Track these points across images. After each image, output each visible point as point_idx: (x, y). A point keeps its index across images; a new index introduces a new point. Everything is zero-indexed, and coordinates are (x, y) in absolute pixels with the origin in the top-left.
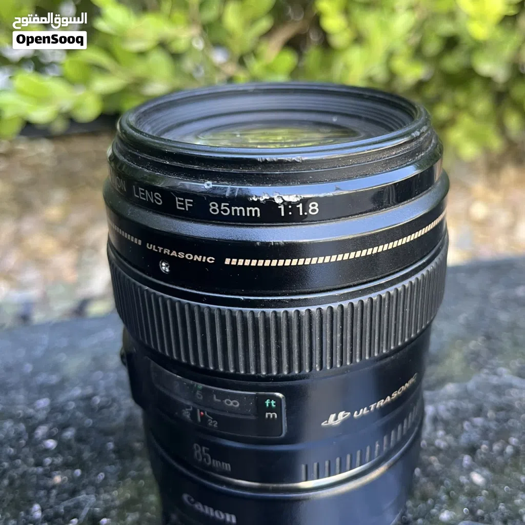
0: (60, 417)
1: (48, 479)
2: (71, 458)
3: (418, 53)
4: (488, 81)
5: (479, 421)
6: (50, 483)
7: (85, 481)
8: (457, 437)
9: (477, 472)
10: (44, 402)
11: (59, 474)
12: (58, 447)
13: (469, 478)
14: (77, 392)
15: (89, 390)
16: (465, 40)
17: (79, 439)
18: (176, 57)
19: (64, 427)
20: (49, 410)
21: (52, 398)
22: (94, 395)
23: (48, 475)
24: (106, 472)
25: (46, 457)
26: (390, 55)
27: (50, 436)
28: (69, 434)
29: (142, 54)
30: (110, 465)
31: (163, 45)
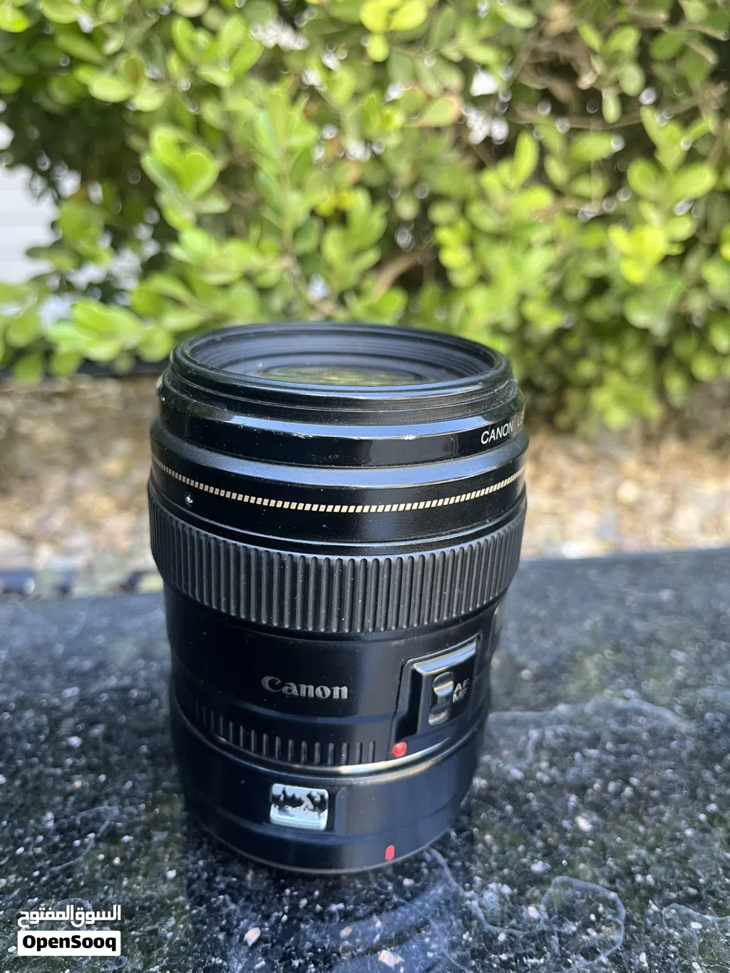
0: (89, 711)
1: (67, 783)
2: (95, 761)
3: (557, 296)
4: (644, 333)
5: (593, 752)
6: (69, 788)
7: (109, 789)
8: (563, 771)
9: (585, 818)
10: (72, 692)
11: (79, 779)
12: (81, 746)
13: (574, 823)
14: (113, 682)
15: (127, 681)
16: (618, 281)
17: (108, 738)
18: (264, 292)
19: (92, 723)
20: (77, 701)
21: (83, 687)
22: (131, 687)
23: (68, 778)
24: (134, 780)
25: (68, 757)
26: (523, 298)
27: (75, 733)
28: (98, 731)
29: (225, 287)
30: (140, 773)
31: (248, 277)
